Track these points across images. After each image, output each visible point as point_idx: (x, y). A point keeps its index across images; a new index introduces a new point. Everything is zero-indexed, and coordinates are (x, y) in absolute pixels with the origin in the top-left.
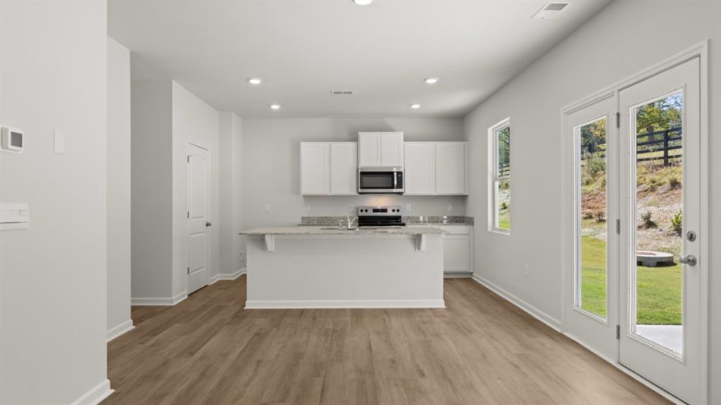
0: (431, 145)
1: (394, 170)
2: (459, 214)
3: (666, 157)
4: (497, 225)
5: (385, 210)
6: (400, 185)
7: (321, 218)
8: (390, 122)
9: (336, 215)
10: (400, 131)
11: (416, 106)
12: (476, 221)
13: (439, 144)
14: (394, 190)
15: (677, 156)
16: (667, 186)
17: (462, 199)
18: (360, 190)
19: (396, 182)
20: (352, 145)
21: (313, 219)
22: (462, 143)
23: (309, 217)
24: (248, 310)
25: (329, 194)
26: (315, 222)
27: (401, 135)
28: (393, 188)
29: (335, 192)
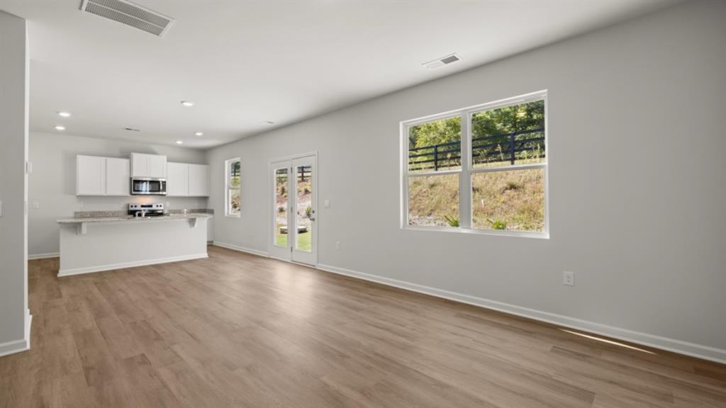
0: (186, 165)
1: (160, 180)
2: (202, 207)
3: (303, 177)
4: (230, 213)
5: (151, 206)
6: (164, 189)
8: (155, 148)
10: (163, 154)
11: (179, 142)
12: (215, 212)
13: (191, 165)
14: (161, 193)
15: (307, 177)
16: (303, 191)
17: (205, 199)
18: (133, 193)
19: (161, 188)
20: (125, 161)
21: (86, 213)
22: (205, 166)
23: (82, 212)
24: (60, 277)
25: (105, 195)
26: (89, 215)
27: (165, 158)
28: (159, 191)
29: (110, 193)
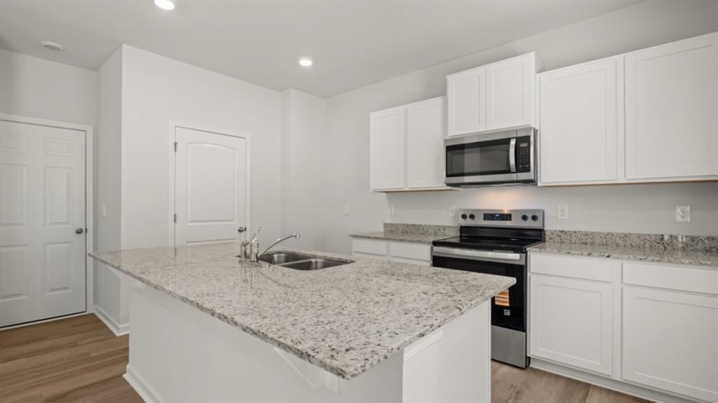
1: (510, 134)
5: (508, 217)
6: (523, 163)
7: (408, 225)
9: (428, 223)
10: (531, 51)
14: (514, 177)
19: (513, 158)
21: (397, 227)
23: (392, 224)
27: (531, 60)
28: (509, 172)
